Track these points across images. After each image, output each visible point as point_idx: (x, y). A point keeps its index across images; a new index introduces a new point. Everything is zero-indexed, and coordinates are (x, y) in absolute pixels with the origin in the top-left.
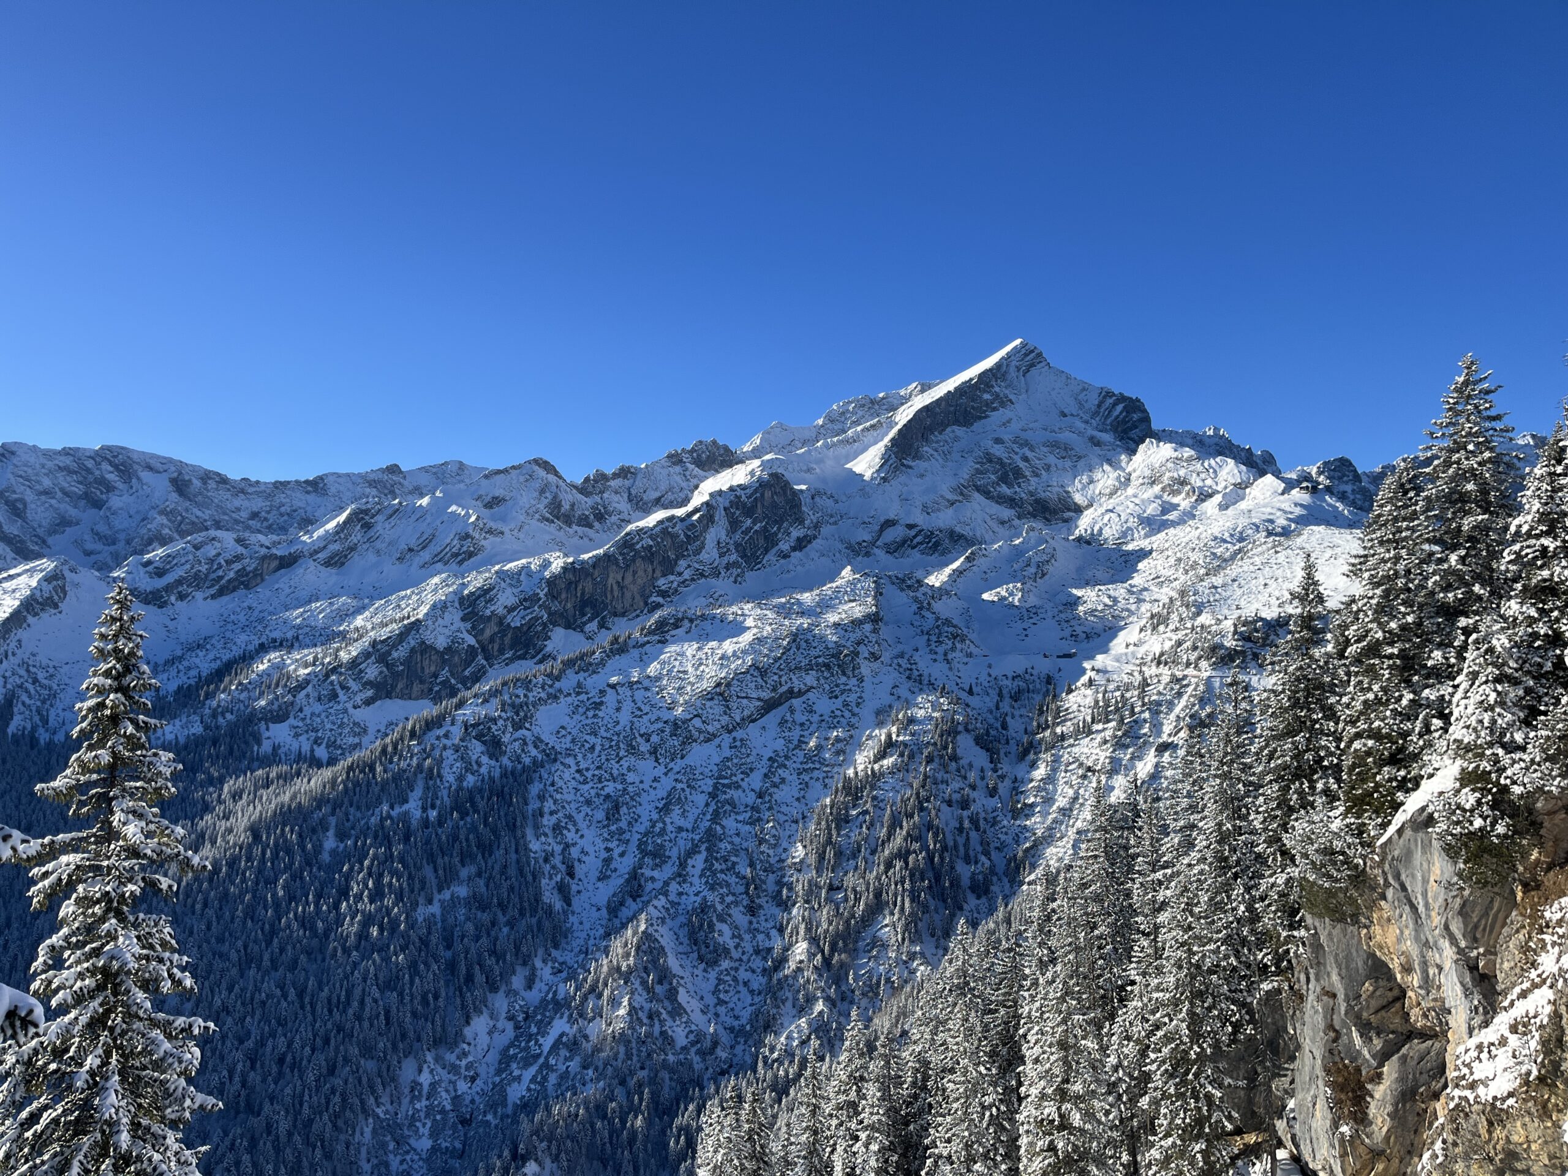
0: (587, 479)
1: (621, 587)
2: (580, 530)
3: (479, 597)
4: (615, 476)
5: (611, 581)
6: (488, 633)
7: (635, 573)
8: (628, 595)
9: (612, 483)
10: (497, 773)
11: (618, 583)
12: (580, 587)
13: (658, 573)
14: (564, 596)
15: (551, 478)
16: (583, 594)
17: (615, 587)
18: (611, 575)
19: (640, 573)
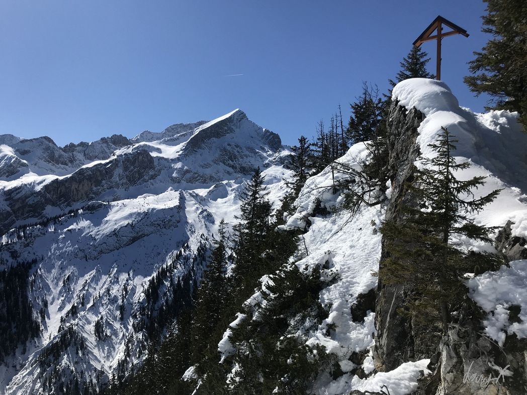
0: (66, 146)
1: (77, 191)
2: (62, 166)
3: (14, 191)
4: (78, 145)
5: (73, 187)
6: (17, 207)
7: (83, 185)
8: (80, 194)
9: (77, 148)
10: (15, 265)
11: (76, 188)
12: (59, 190)
13: (93, 185)
14: (52, 193)
15: (51, 144)
16: (60, 193)
17: (75, 190)
18: (73, 186)
19: (86, 185)
